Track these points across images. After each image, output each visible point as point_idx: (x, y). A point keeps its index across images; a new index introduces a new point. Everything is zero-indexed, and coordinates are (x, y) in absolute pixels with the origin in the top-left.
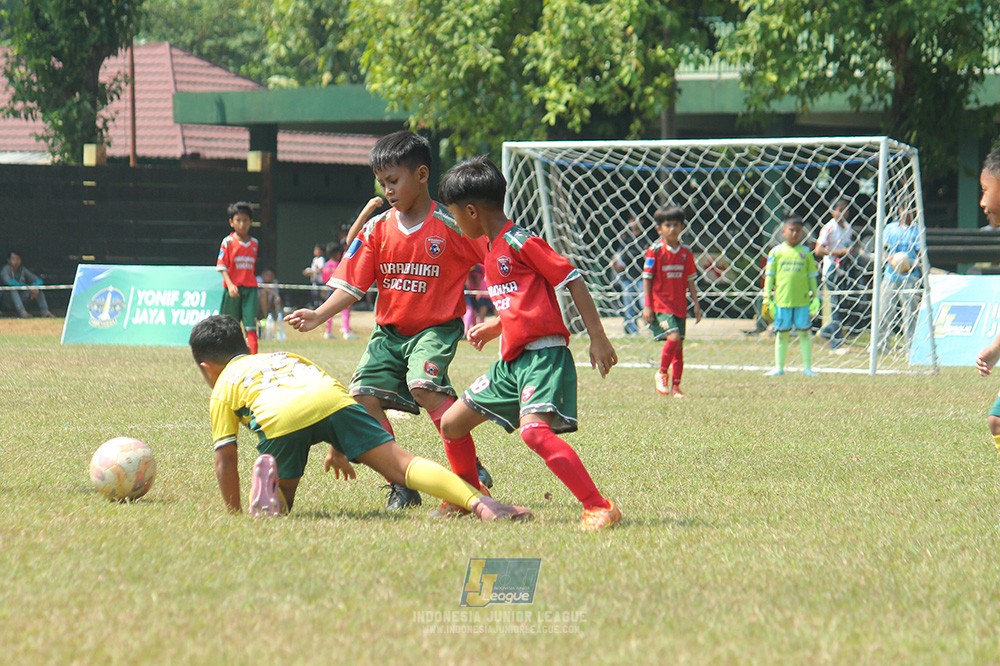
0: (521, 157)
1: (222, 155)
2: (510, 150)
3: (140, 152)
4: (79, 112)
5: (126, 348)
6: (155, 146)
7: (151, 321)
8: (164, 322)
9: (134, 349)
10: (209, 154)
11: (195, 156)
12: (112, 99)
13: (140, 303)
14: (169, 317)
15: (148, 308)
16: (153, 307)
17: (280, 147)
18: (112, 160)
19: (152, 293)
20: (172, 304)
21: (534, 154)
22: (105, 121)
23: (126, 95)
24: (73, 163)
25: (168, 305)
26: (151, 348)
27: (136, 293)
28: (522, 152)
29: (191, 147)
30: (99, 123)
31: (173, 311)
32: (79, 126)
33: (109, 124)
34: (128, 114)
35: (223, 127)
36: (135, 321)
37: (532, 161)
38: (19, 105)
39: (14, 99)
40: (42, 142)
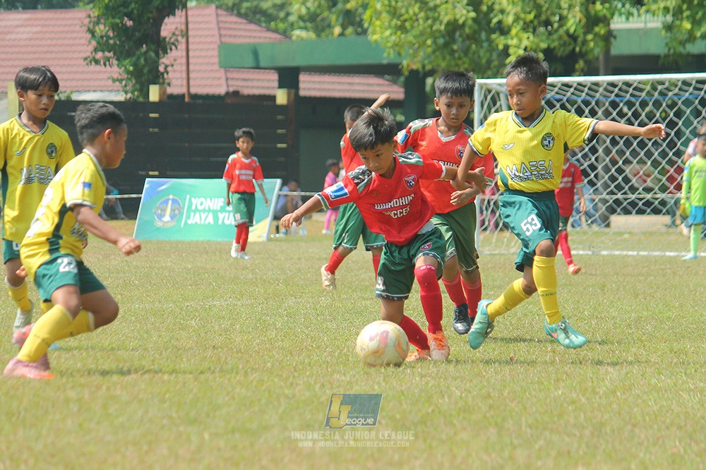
0: (490, 91)
1: (257, 92)
2: (481, 86)
3: (193, 91)
4: (146, 60)
5: (183, 243)
6: (205, 86)
7: (203, 222)
8: (212, 222)
9: (190, 243)
10: (246, 92)
11: (236, 93)
12: (171, 49)
13: (193, 208)
14: (216, 218)
15: (200, 211)
16: (204, 211)
17: (301, 85)
18: (171, 97)
19: (203, 199)
20: (219, 208)
21: (499, 89)
22: (166, 67)
23: (182, 46)
24: (141, 99)
25: (215, 208)
26: (203, 242)
27: (190, 200)
28: (489, 87)
29: (232, 86)
30: (161, 69)
31: (219, 214)
32: (145, 71)
33: (169, 69)
34: (184, 61)
35: (257, 70)
36: (190, 222)
37: (498, 94)
38: (99, 55)
39: (96, 50)
40: (117, 83)
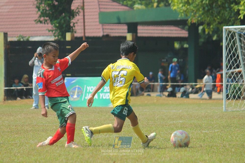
0: (230, 32)
1: (118, 35)
2: (226, 30)
3: (87, 35)
4: (64, 21)
6: (92, 32)
8: (97, 98)
10: (113, 35)
11: (107, 36)
12: (76, 15)
13: (88, 91)
14: (99, 96)
17: (139, 31)
18: (77, 38)
19: (92, 87)
21: (235, 31)
22: (74, 24)
23: (81, 14)
24: (62, 40)
27: (86, 87)
28: (230, 30)
29: (106, 32)
30: (72, 25)
31: (100, 94)
32: (64, 26)
33: (75, 25)
34: (82, 21)
35: (118, 25)
36: (86, 98)
37: (234, 33)
38: (42, 19)
39: (40, 17)
40: (51, 32)
